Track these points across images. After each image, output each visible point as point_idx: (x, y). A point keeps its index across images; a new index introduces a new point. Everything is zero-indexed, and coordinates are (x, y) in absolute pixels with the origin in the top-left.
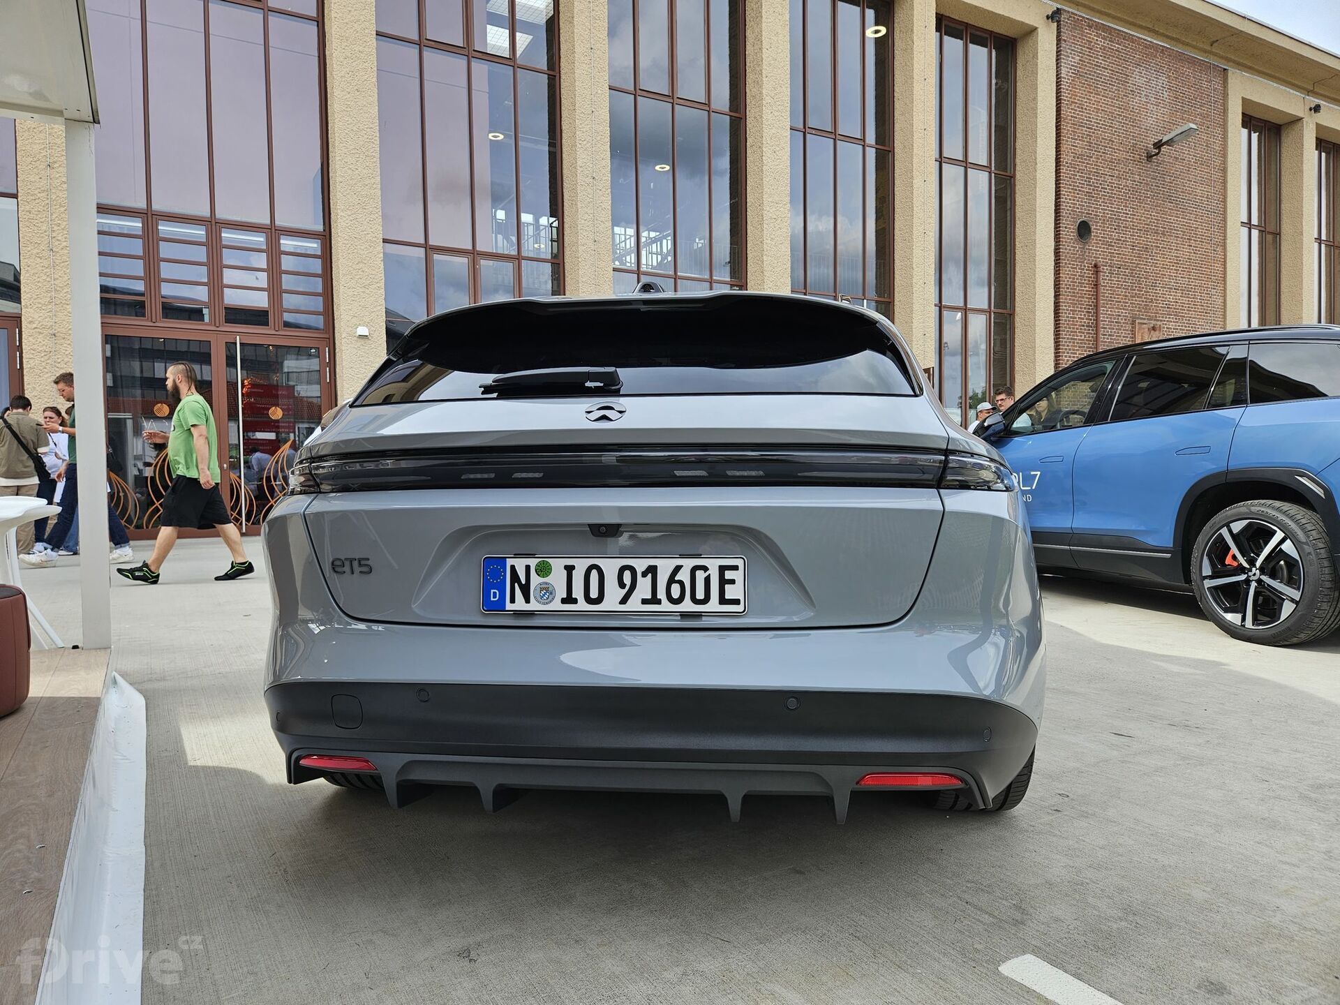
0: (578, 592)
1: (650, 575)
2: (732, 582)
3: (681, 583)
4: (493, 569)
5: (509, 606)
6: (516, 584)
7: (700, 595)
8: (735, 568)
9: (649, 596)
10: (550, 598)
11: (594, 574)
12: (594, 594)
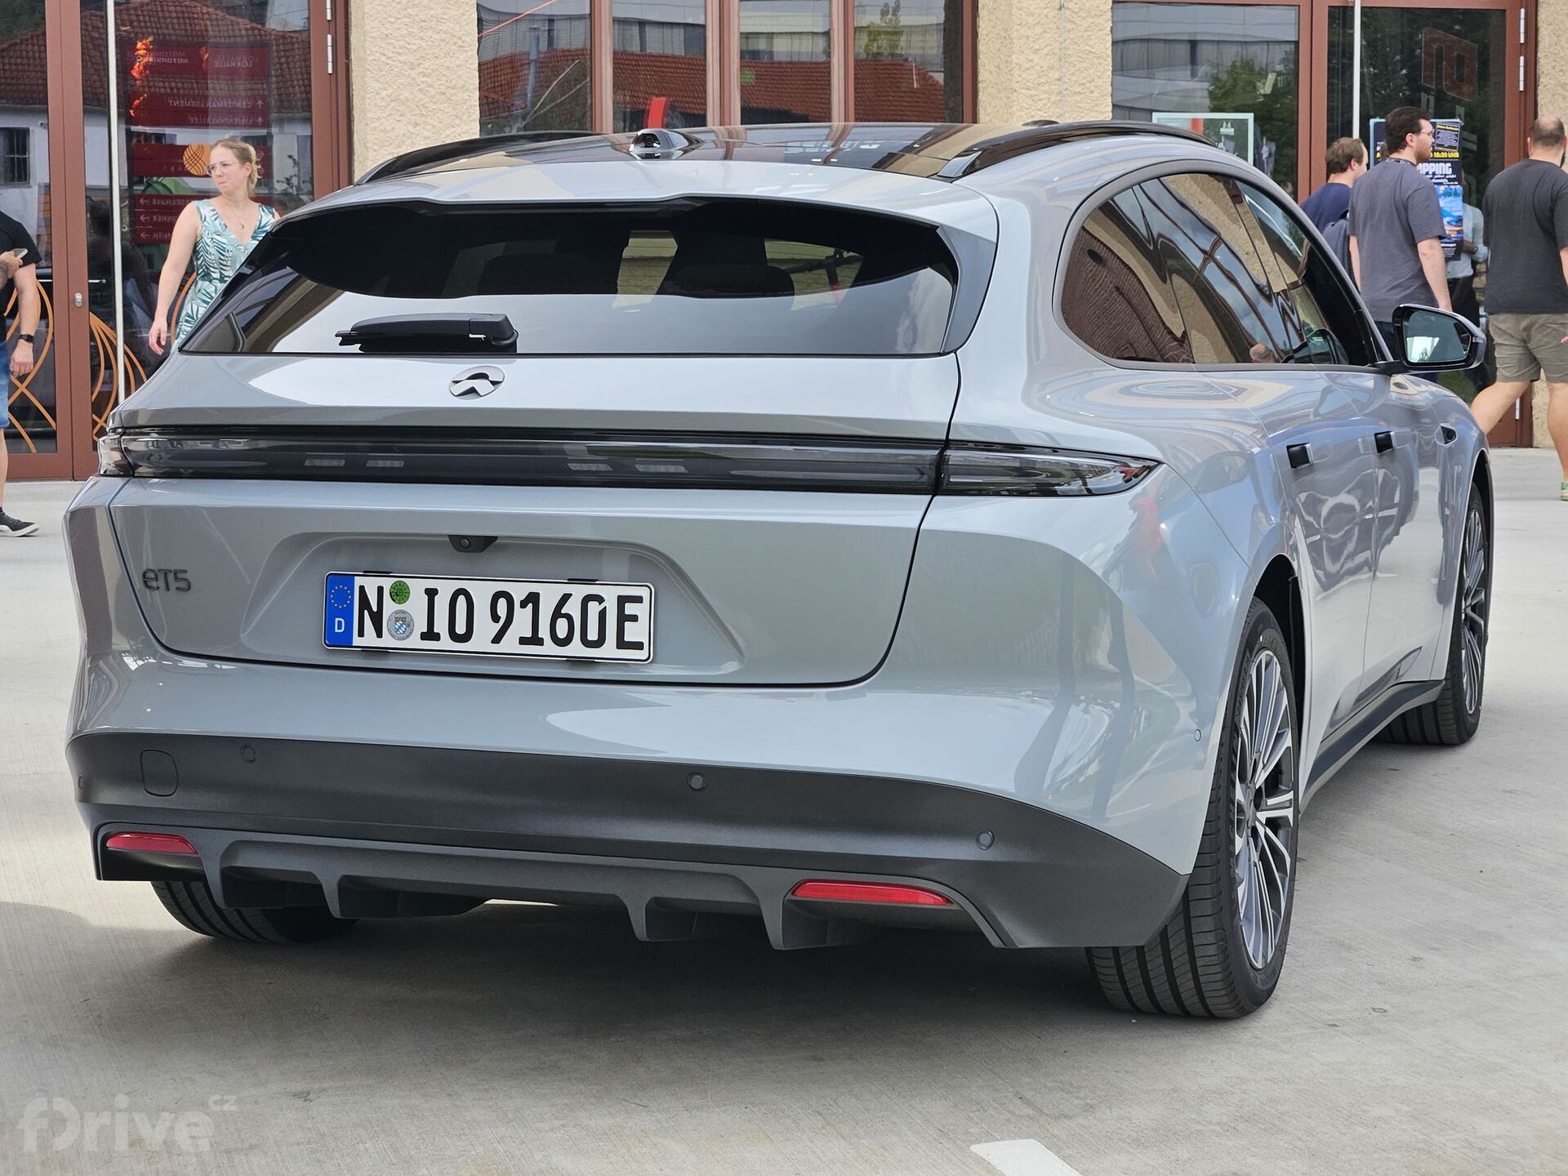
0: (441, 626)
1: (530, 605)
2: (634, 618)
3: (569, 617)
4: (338, 589)
5: (357, 641)
6: (366, 611)
7: (593, 635)
8: (639, 600)
9: (529, 635)
10: (407, 633)
11: (461, 599)
12: (461, 629)
